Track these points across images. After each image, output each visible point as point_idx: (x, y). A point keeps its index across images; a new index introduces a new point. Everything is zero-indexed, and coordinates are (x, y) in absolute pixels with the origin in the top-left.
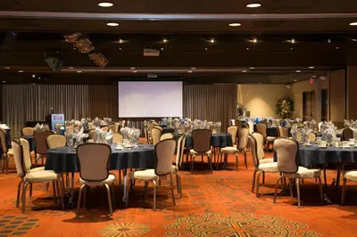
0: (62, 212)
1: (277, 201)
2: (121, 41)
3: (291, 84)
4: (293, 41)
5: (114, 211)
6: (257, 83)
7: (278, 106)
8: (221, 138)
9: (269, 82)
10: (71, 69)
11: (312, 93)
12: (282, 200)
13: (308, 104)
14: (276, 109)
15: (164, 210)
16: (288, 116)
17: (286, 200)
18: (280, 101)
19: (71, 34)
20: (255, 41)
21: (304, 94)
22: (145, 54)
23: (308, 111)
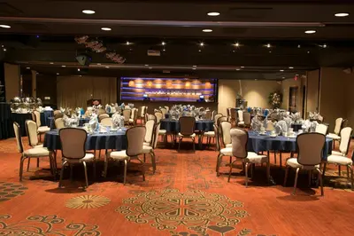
0: (50, 182)
1: (231, 180)
2: (128, 43)
3: (281, 80)
4: (269, 46)
5: (89, 185)
6: (253, 79)
7: (270, 98)
8: (204, 124)
9: (264, 79)
10: (99, 65)
11: (297, 88)
12: (236, 180)
13: (294, 97)
14: (268, 100)
15: (133, 185)
16: (278, 106)
17: (240, 180)
18: (273, 94)
19: (82, 36)
20: (237, 45)
21: (291, 89)
22: (149, 54)
23: (293, 103)
